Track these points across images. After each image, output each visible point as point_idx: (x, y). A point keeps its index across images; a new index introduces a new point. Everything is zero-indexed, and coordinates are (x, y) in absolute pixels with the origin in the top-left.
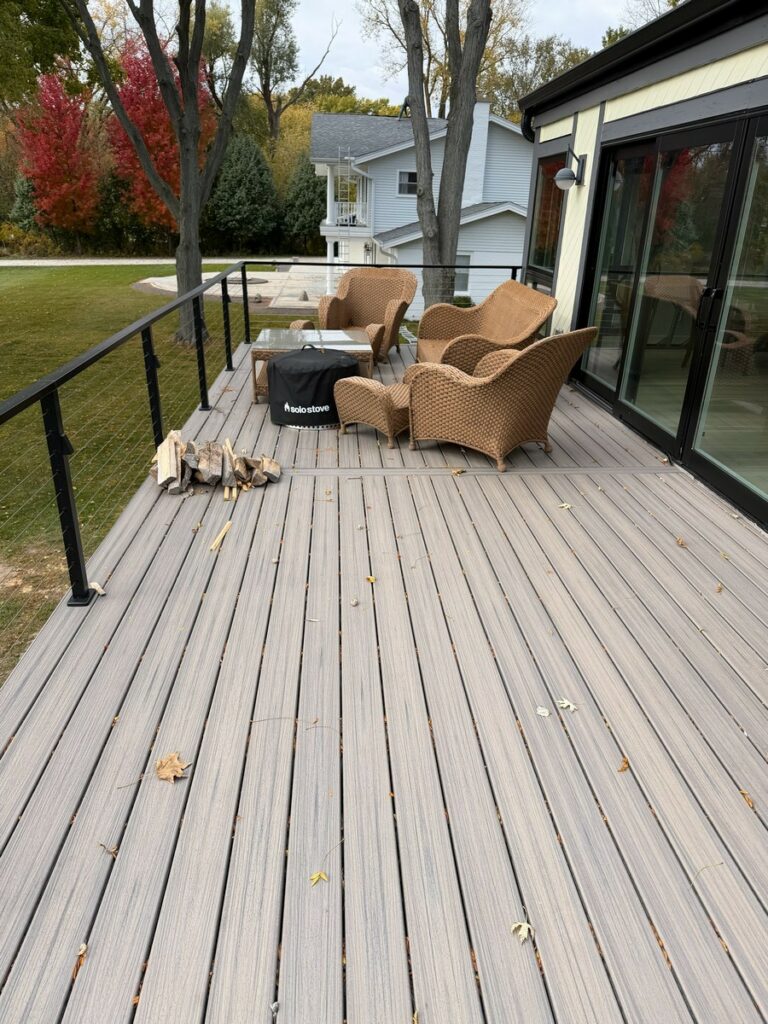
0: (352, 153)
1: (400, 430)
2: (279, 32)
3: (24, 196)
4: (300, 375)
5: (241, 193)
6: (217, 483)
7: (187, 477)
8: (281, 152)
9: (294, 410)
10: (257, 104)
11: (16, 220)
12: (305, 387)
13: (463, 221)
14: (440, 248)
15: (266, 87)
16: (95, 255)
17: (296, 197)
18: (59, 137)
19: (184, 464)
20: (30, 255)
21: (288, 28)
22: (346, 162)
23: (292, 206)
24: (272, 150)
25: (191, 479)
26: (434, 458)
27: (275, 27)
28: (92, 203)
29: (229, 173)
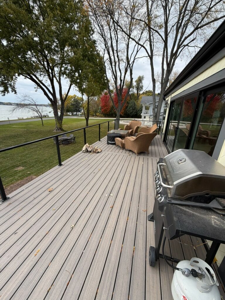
0: (147, 102)
1: (123, 147)
2: (141, 84)
3: (100, 109)
4: (111, 137)
5: (131, 108)
6: (90, 152)
7: (87, 150)
8: (139, 102)
9: (110, 142)
10: (136, 95)
11: (99, 112)
12: (111, 139)
13: (161, 114)
14: (156, 118)
15: (137, 92)
16: (108, 117)
17: (140, 109)
18: (106, 101)
19: (87, 148)
20: (100, 117)
21: (142, 83)
22: (146, 104)
23: (139, 110)
24: (137, 102)
25: (87, 151)
26: (127, 152)
27: (140, 83)
28: (109, 110)
29: (130, 105)
